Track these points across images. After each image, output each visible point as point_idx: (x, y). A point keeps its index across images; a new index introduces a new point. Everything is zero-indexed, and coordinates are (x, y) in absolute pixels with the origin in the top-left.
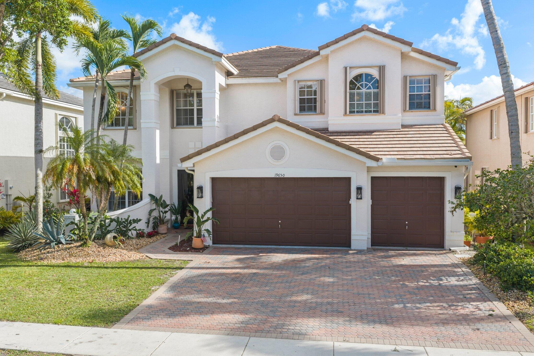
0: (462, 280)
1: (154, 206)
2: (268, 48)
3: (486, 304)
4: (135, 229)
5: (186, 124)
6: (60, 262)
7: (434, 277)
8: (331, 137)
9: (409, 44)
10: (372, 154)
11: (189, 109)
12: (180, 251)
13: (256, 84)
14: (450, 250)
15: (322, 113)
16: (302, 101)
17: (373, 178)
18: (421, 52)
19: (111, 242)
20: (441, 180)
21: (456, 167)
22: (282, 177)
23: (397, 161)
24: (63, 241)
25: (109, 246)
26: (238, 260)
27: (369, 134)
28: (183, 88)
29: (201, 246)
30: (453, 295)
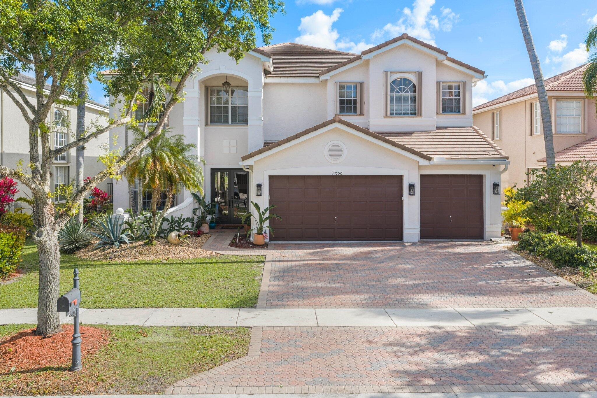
0: (518, 263)
1: (197, 206)
2: (282, 45)
3: (549, 278)
4: (187, 228)
5: (220, 121)
6: (133, 260)
7: (493, 261)
8: (387, 138)
9: (445, 53)
10: (425, 153)
11: (223, 106)
12: (244, 248)
13: (293, 84)
14: (491, 240)
15: (362, 114)
16: (342, 102)
17: (422, 176)
18: (453, 61)
19: (176, 240)
20: (480, 178)
21: (494, 166)
22: (340, 175)
23: (445, 160)
24: (126, 240)
25: (174, 244)
26: (311, 254)
27: (409, 134)
28: (222, 85)
29: (263, 243)
30: (519, 273)
